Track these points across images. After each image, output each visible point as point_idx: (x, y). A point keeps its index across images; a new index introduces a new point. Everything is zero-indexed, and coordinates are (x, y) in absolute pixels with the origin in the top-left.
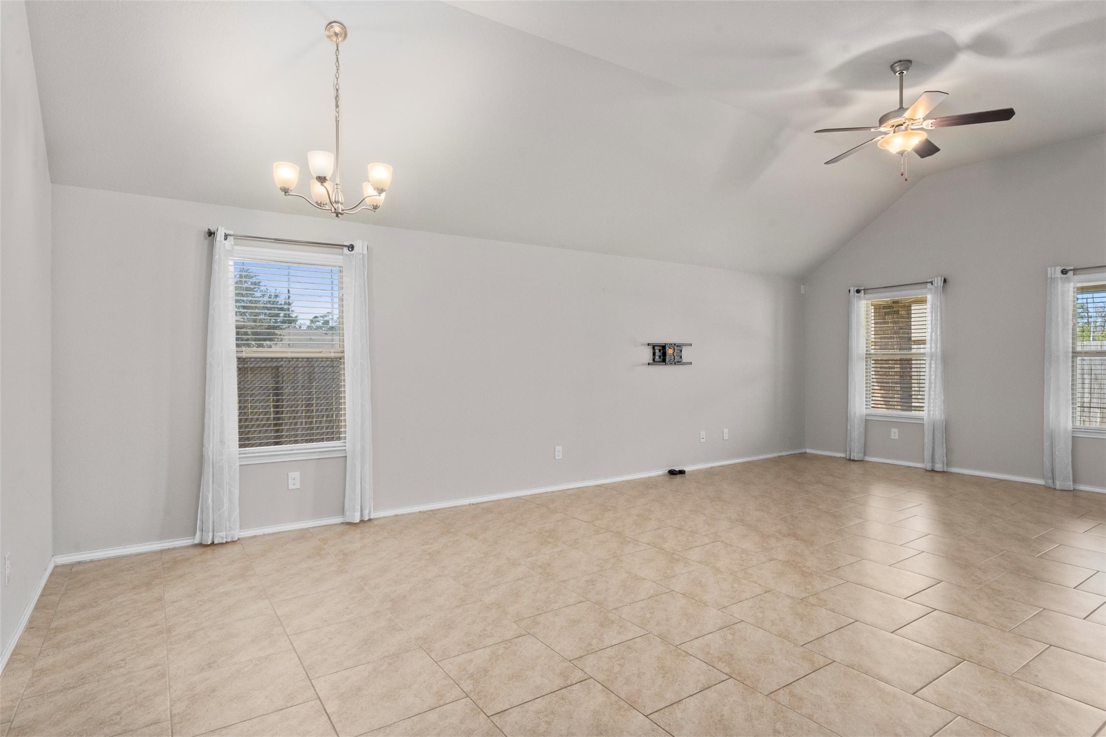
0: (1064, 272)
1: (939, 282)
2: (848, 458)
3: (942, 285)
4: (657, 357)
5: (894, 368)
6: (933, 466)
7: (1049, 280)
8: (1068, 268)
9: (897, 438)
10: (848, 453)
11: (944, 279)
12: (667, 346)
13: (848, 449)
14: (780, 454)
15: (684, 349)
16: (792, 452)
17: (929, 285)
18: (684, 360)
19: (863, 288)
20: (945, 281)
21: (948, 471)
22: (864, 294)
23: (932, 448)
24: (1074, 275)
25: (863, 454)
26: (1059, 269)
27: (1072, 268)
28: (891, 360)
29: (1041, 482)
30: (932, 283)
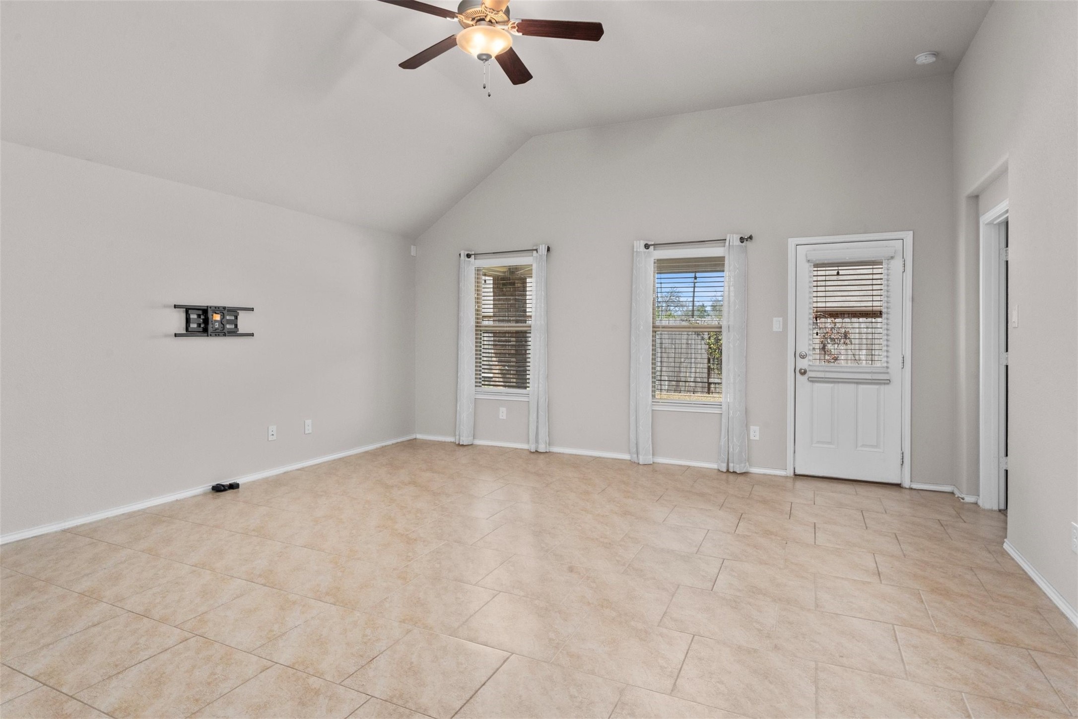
0: (647, 246)
1: (543, 250)
2: (457, 443)
3: (546, 253)
4: (193, 326)
5: (510, 341)
6: (537, 447)
7: (635, 254)
8: (650, 243)
9: (505, 418)
10: (457, 437)
11: (548, 247)
12: (209, 309)
13: (457, 433)
14: (384, 444)
15: (242, 315)
16: (399, 440)
17: (535, 252)
18: (242, 329)
19: (473, 253)
20: (549, 249)
21: (551, 451)
22: (475, 259)
23: (536, 427)
24: (654, 250)
25: (472, 438)
26: (643, 243)
27: (653, 243)
28: (508, 333)
29: (627, 457)
30: (536, 250)
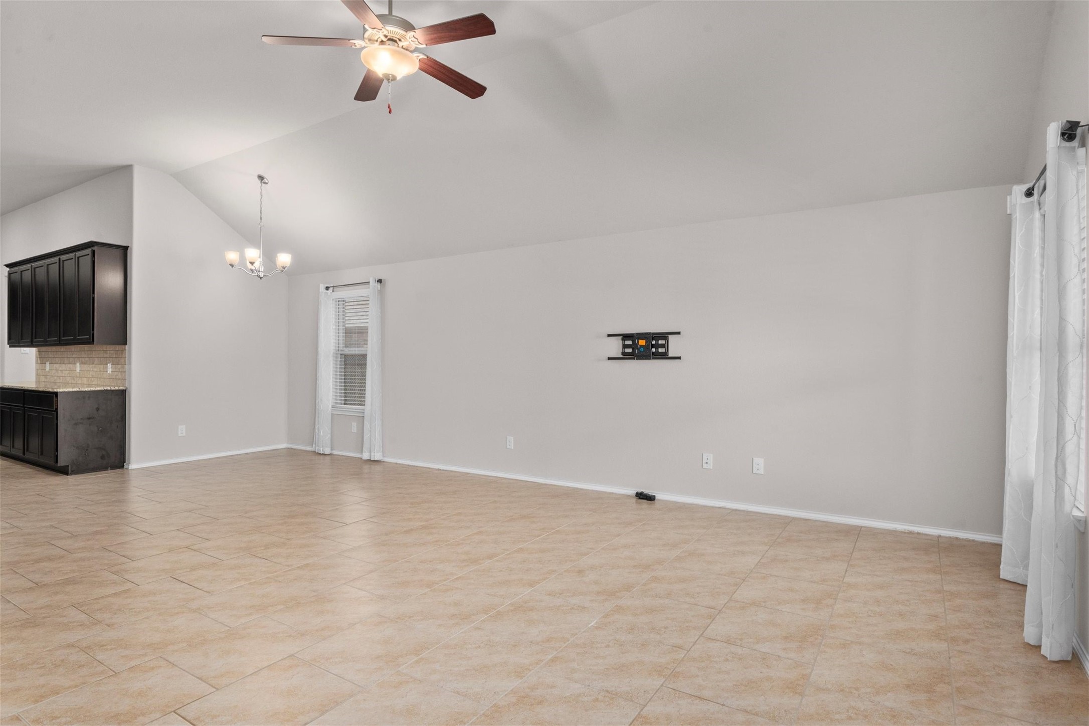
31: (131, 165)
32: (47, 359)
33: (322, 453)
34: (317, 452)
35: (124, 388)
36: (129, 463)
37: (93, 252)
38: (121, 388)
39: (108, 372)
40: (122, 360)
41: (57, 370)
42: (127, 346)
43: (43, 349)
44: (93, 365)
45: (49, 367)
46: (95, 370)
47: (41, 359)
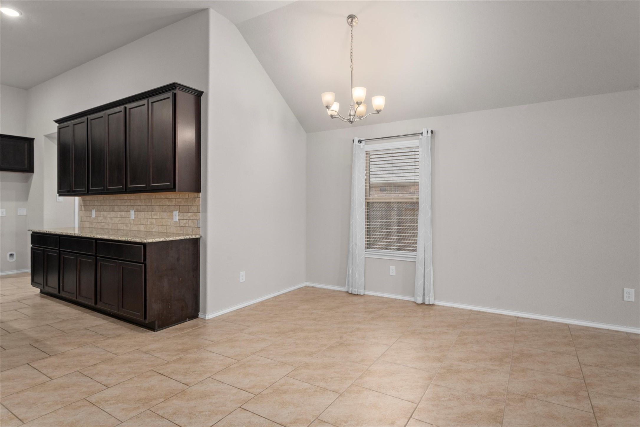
31: (207, 9)
32: (93, 207)
33: (356, 293)
34: (350, 292)
35: (197, 236)
36: (205, 312)
37: (175, 95)
38: (194, 237)
39: (174, 220)
40: (194, 208)
41: (105, 217)
42: (201, 194)
43: (88, 198)
44: (153, 213)
45: (95, 214)
46: (155, 217)
47: (85, 207)
